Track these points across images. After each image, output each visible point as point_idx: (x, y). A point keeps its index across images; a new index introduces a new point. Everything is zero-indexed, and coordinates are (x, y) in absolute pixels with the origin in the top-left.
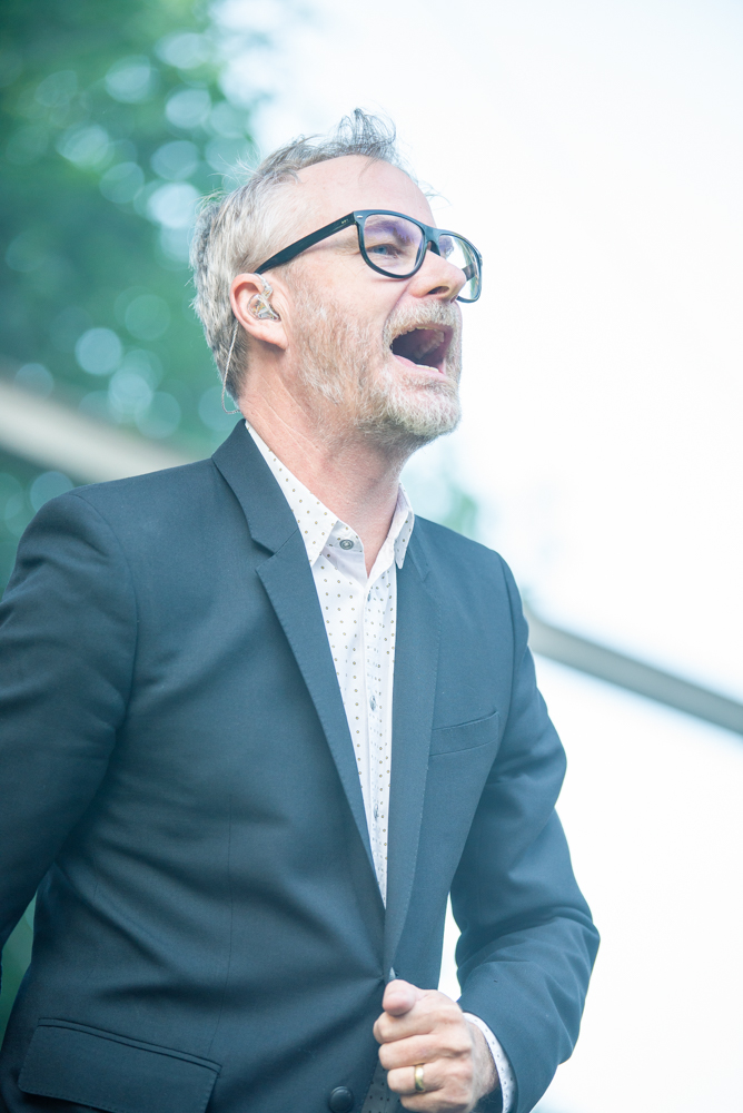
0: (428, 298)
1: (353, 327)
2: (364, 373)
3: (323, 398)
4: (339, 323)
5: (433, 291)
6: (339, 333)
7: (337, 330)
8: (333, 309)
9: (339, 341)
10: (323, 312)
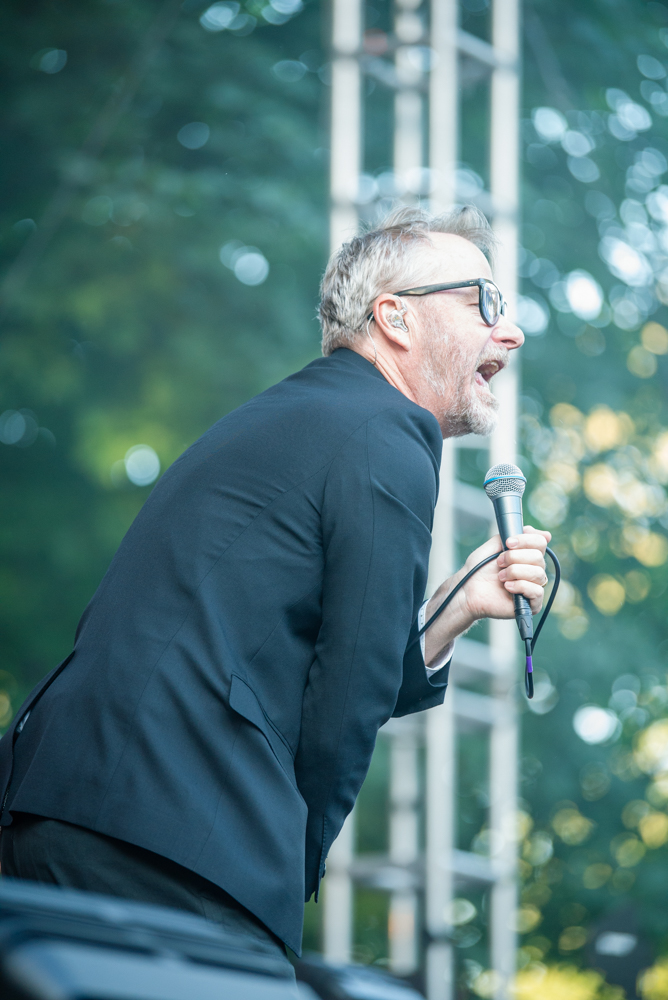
0: (502, 344)
1: (463, 354)
2: (462, 385)
3: (430, 389)
4: (454, 348)
5: (505, 341)
6: (454, 355)
7: (454, 351)
8: (453, 338)
9: (453, 360)
10: (446, 337)
